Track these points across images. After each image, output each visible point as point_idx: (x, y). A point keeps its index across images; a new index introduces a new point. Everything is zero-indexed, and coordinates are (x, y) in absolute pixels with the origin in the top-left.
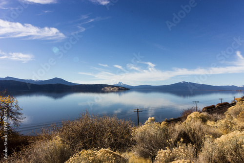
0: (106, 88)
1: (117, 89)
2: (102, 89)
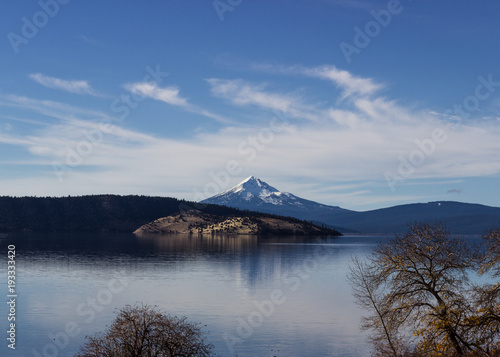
2: (138, 232)
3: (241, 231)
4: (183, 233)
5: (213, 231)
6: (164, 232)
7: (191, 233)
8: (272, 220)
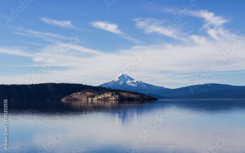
0: (76, 95)
1: (113, 99)
2: (63, 100)
3: (111, 99)
4: (84, 100)
5: (98, 99)
6: (75, 100)
7: (88, 100)
8: (126, 93)
